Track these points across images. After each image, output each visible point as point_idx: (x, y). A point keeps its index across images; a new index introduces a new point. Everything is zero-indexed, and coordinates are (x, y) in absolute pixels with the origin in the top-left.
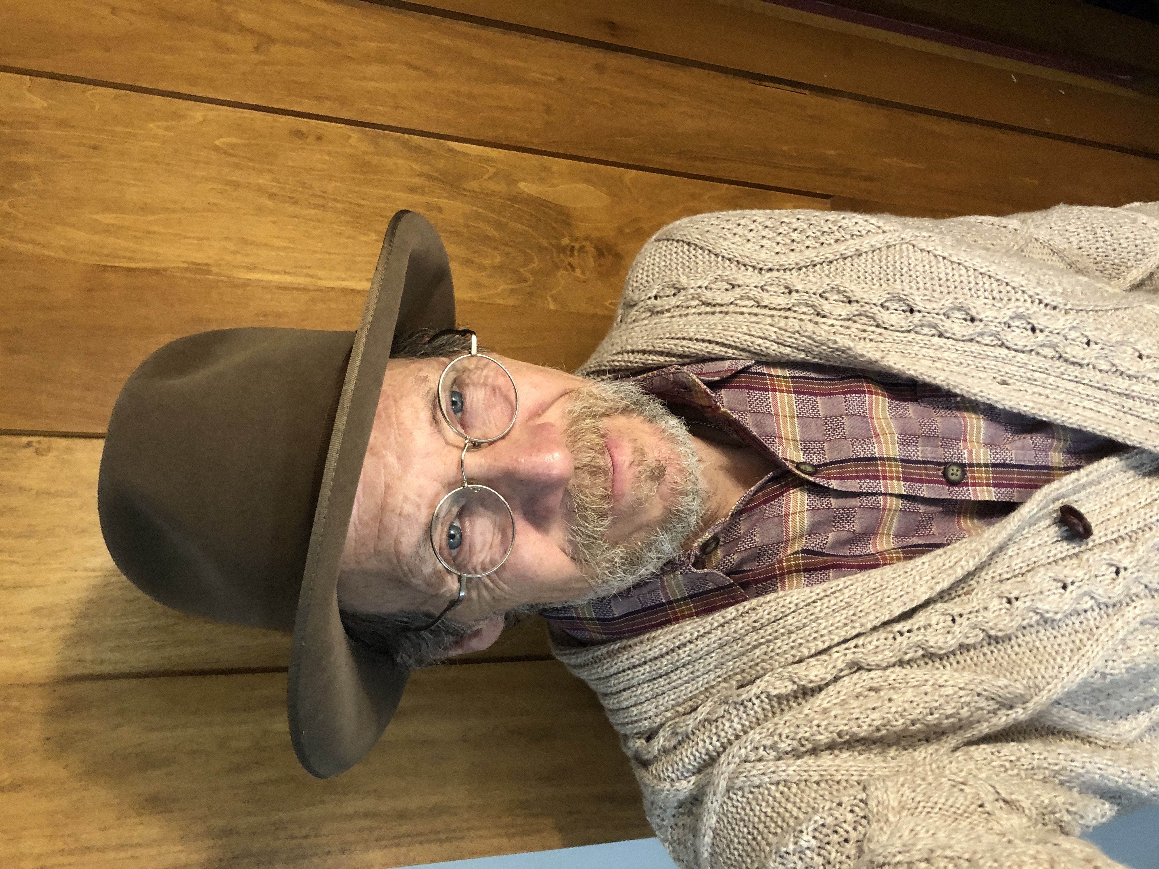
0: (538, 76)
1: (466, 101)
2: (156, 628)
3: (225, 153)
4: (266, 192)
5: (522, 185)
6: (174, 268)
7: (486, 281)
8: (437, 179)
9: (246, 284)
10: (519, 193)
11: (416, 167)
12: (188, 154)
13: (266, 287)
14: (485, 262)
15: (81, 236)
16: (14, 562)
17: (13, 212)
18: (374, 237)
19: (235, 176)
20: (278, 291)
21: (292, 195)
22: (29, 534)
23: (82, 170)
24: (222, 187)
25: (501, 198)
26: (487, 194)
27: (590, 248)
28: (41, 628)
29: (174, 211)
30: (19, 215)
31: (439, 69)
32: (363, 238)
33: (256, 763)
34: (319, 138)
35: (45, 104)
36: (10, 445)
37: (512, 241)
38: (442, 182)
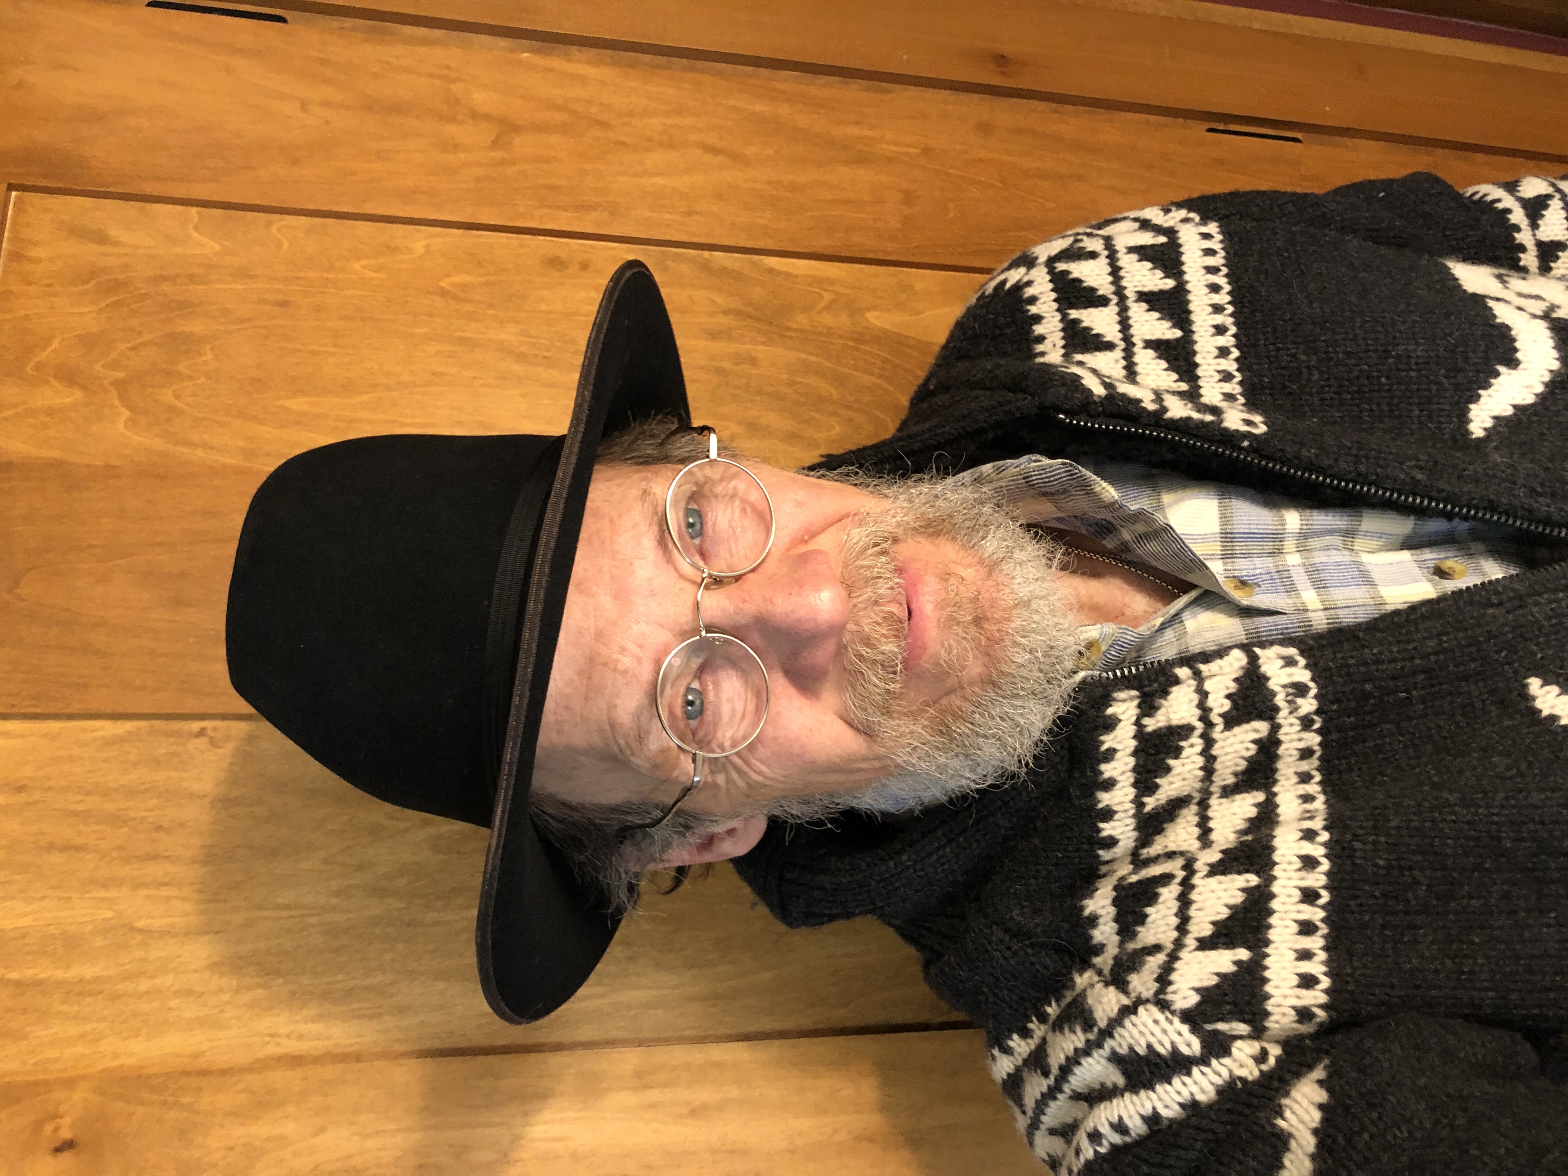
0: (894, 148)
1: (788, 194)
2: (369, 988)
3: (455, 298)
4: (511, 352)
5: (871, 316)
8: (748, 316)
10: (866, 328)
11: (720, 300)
12: (407, 302)
14: (816, 435)
15: (266, 432)
17: (177, 403)
19: (469, 331)
21: (548, 354)
22: (205, 858)
23: (266, 337)
24: (451, 348)
25: (841, 337)
26: (820, 334)
28: (221, 990)
29: (388, 388)
30: (186, 408)
31: (750, 151)
34: (584, 266)
35: (217, 247)
36: (178, 734)
37: (857, 401)
38: (759, 320)
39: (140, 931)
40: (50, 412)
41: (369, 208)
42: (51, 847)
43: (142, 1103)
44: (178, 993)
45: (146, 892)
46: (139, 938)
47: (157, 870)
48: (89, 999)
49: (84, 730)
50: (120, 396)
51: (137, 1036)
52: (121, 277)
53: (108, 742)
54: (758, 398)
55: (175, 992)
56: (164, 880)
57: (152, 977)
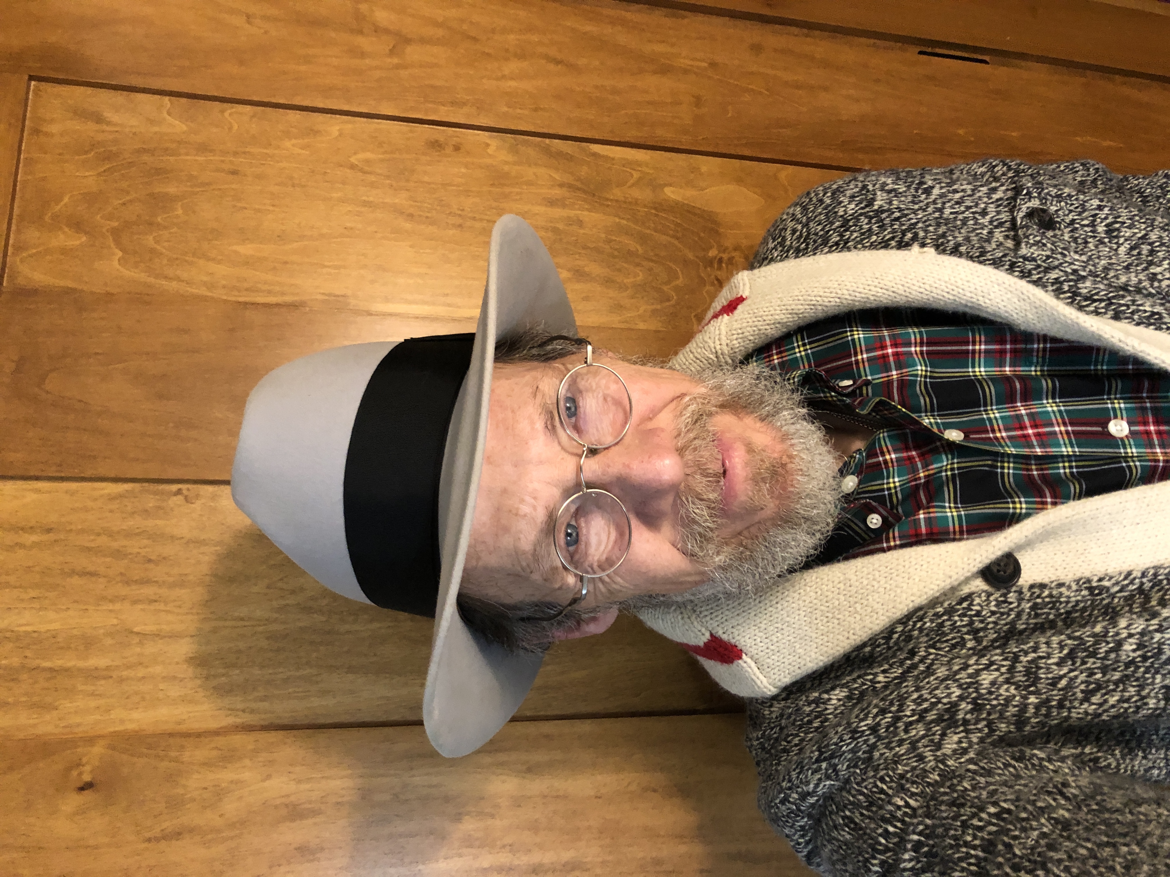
0: (688, 62)
1: (610, 96)
3: (362, 170)
4: (402, 213)
5: (668, 191)
6: (314, 301)
7: (627, 302)
8: (579, 189)
10: (664, 200)
11: (557, 176)
12: (326, 173)
14: (627, 281)
15: (221, 270)
16: (169, 612)
17: (157, 247)
19: (372, 196)
21: (429, 215)
23: (222, 198)
24: (357, 209)
25: (645, 206)
26: (631, 203)
27: (739, 259)
28: (195, 677)
29: (312, 238)
30: (163, 250)
31: (581, 62)
34: (457, 148)
35: (184, 128)
36: (162, 493)
37: (656, 255)
38: (585, 192)
39: (138, 633)
40: (64, 251)
41: (298, 101)
42: (73, 572)
43: (142, 755)
44: (166, 679)
45: (140, 606)
46: (136, 640)
47: (149, 591)
48: (103, 682)
49: (94, 489)
50: (114, 240)
51: (137, 708)
52: (114, 149)
53: (112, 498)
54: (584, 252)
55: (164, 678)
56: (154, 598)
57: (147, 667)
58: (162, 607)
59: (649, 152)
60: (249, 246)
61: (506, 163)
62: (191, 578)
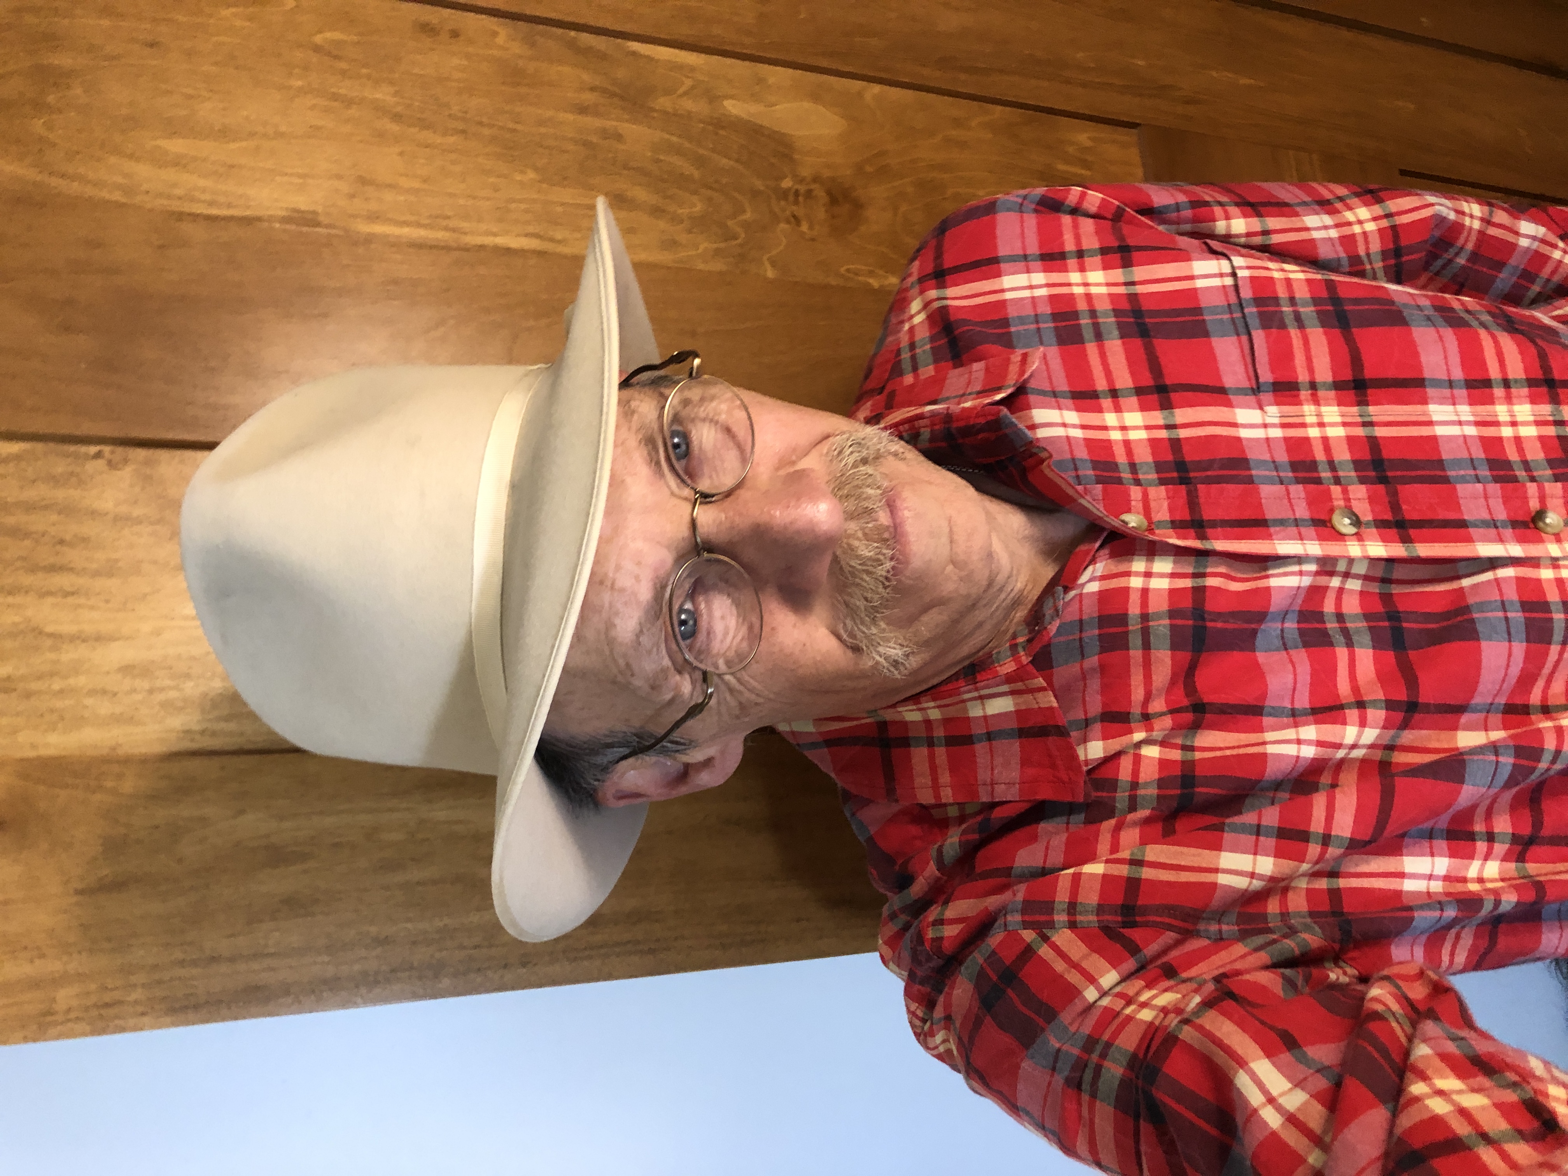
3: (329, 54)
4: (386, 112)
6: (271, 216)
7: (683, 238)
8: (613, 95)
9: (369, 239)
10: (724, 115)
11: (586, 77)
12: (278, 55)
13: (396, 244)
14: (680, 211)
15: (143, 171)
16: (92, 608)
17: (49, 135)
18: (531, 175)
19: (345, 88)
20: (411, 250)
21: (422, 116)
22: (110, 570)
23: (137, 76)
24: (326, 103)
25: (701, 121)
26: (682, 117)
27: (820, 193)
28: (134, 691)
29: (265, 136)
30: (58, 140)
32: (518, 177)
33: (413, 859)
34: (455, 34)
36: (75, 456)
37: (716, 182)
38: (622, 98)
43: (67, 786)
44: (92, 692)
45: (52, 600)
46: (49, 642)
47: (62, 580)
48: (3, 696)
51: (54, 730)
53: (4, 460)
54: (625, 172)
55: (89, 692)
56: (70, 589)
57: (66, 677)
58: (82, 601)
59: (703, 55)
60: (181, 141)
61: (520, 57)
62: (120, 564)
